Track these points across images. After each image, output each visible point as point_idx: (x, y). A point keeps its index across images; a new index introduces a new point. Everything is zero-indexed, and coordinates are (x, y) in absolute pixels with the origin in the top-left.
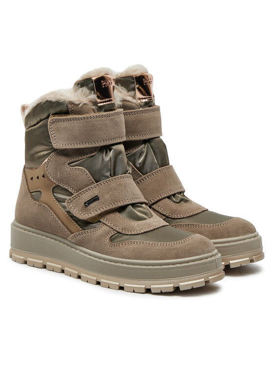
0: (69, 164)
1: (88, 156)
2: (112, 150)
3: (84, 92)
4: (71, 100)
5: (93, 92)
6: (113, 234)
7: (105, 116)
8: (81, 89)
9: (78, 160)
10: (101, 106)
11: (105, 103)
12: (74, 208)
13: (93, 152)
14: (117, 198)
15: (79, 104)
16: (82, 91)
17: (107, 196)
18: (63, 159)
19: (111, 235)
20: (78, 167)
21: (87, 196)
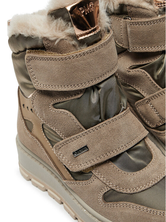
0: (54, 105)
1: (73, 98)
2: (101, 90)
3: (59, 25)
4: (45, 36)
5: (70, 24)
6: (107, 190)
7: (87, 53)
8: (55, 21)
9: (63, 101)
10: (82, 40)
11: (86, 36)
12: (63, 156)
13: (78, 94)
14: (109, 148)
15: (55, 40)
16: (57, 24)
17: (98, 146)
18: (47, 100)
19: (105, 191)
20: (63, 110)
21: (75, 145)
